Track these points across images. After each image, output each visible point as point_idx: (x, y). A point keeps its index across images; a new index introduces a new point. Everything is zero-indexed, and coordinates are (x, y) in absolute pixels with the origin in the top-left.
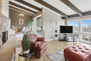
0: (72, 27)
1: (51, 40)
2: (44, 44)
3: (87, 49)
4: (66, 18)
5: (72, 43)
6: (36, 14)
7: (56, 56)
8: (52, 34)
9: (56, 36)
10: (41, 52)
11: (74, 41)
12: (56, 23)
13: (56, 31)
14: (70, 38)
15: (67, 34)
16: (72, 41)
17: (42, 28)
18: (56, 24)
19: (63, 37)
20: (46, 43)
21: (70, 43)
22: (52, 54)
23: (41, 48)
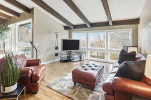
0: (79, 41)
1: (49, 62)
2: (41, 70)
3: (96, 66)
4: (71, 29)
5: (79, 63)
6: (16, 17)
7: (61, 84)
8: (49, 53)
9: (57, 55)
10: (38, 82)
11: (80, 60)
12: (57, 35)
13: (57, 48)
14: (76, 56)
15: (73, 51)
16: (78, 60)
17: (32, 43)
18: (57, 37)
19: (66, 56)
20: (44, 67)
21: (75, 63)
22: (55, 82)
23: (39, 75)
